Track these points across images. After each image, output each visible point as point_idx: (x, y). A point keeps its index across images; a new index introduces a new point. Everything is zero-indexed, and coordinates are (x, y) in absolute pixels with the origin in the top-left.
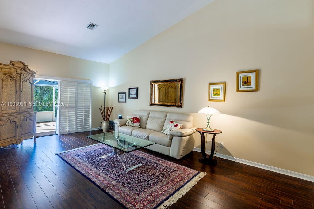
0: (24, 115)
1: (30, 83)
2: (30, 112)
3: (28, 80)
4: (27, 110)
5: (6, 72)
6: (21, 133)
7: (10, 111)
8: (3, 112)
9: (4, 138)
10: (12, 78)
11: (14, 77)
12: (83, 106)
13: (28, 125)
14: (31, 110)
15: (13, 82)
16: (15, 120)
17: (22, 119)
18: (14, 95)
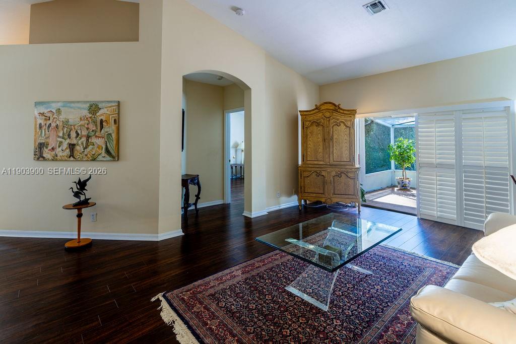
0: (337, 169)
1: (347, 126)
2: (347, 167)
3: (342, 124)
4: (342, 163)
5: (311, 118)
6: (332, 192)
7: (316, 162)
8: (309, 162)
9: (309, 191)
10: (318, 125)
11: (320, 122)
12: (480, 167)
13: (345, 184)
14: (351, 163)
15: (319, 128)
16: (323, 173)
17: (334, 173)
18: (321, 144)
